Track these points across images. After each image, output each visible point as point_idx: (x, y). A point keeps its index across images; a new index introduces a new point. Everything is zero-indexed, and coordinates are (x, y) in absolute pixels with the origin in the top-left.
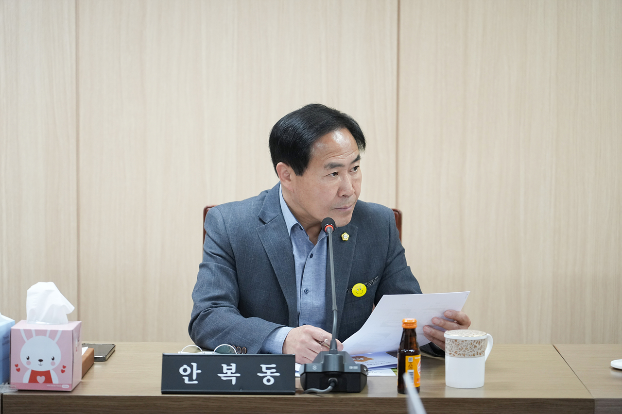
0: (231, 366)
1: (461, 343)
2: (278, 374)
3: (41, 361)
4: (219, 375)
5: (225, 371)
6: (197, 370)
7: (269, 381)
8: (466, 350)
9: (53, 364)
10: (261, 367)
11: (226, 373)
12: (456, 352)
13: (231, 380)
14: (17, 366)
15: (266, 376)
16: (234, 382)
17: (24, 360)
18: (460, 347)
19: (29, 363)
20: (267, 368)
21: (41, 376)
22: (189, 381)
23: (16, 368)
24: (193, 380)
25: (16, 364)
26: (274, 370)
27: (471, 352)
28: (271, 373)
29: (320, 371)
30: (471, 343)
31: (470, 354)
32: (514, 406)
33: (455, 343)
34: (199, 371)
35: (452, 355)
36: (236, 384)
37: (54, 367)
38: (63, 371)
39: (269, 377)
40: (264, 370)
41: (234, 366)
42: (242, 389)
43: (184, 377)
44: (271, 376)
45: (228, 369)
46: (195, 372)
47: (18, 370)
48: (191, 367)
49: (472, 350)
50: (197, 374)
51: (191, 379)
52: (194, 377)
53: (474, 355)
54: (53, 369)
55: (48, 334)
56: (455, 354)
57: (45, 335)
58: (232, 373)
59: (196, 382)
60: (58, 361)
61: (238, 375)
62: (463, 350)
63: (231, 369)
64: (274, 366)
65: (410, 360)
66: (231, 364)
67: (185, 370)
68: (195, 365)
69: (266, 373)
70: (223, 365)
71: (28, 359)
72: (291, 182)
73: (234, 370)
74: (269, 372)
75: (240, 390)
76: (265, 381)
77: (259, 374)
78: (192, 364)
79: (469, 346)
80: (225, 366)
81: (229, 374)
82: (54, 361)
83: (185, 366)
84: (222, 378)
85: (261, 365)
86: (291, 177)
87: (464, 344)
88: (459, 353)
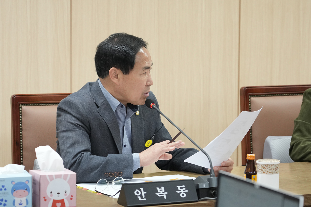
0: (161, 188)
1: (270, 166)
2: (187, 191)
3: (59, 193)
4: (156, 194)
5: (159, 191)
6: (144, 192)
7: (183, 195)
8: (273, 170)
9: (66, 195)
10: (177, 188)
11: (160, 193)
12: (268, 172)
13: (163, 196)
14: (44, 198)
15: (181, 193)
16: (165, 198)
17: (49, 194)
18: (270, 168)
19: (52, 196)
20: (181, 188)
21: (59, 203)
22: (141, 199)
23: (44, 199)
24: (143, 198)
25: (44, 197)
26: (185, 189)
27: (276, 171)
28: (183, 190)
29: (208, 187)
30: (276, 166)
31: (275, 172)
32: (307, 199)
33: (267, 166)
34: (145, 193)
35: (265, 173)
36: (166, 198)
37: (66, 197)
38: (71, 199)
39: (183, 193)
40: (179, 189)
41: (163, 188)
42: (171, 201)
43: (138, 197)
44: (184, 192)
45: (160, 190)
46: (143, 193)
47: (45, 200)
48: (140, 190)
49: (276, 170)
50: (145, 194)
51: (142, 198)
52: (144, 196)
53: (277, 173)
54: (66, 198)
55: (62, 177)
56: (267, 173)
57: (61, 178)
58: (163, 192)
59: (145, 199)
60: (68, 193)
61: (167, 193)
62: (272, 170)
63: (162, 190)
64: (184, 186)
65: (254, 177)
66: (161, 187)
67: (138, 193)
68: (142, 189)
69: (180, 191)
70: (157, 188)
71: (51, 193)
72: (118, 79)
73: (163, 191)
74: (182, 190)
75: (169, 201)
76: (181, 195)
77: (177, 192)
78: (141, 188)
79: (275, 167)
80: (158, 188)
81: (162, 193)
82: (66, 193)
83: (137, 190)
84: (159, 196)
85: (177, 187)
86: (119, 76)
87: (272, 167)
88: (269, 172)
